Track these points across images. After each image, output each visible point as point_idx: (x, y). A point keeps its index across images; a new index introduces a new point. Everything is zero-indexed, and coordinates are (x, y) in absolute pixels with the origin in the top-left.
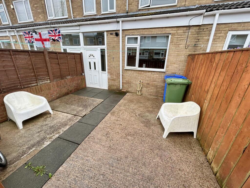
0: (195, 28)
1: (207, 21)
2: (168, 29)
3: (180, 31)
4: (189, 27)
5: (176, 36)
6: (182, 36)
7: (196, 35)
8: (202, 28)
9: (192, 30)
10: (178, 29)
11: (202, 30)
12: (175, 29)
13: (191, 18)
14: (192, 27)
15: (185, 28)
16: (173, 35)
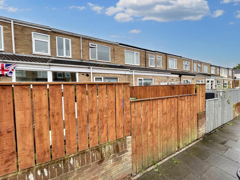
0: (127, 75)
1: (131, 73)
2: (117, 75)
3: (122, 76)
4: (125, 75)
5: (121, 78)
6: (123, 78)
7: (128, 78)
8: (129, 75)
9: (127, 76)
10: (121, 75)
11: (130, 77)
12: (120, 75)
13: (125, 71)
14: (126, 75)
15: (124, 75)
16: (120, 77)
